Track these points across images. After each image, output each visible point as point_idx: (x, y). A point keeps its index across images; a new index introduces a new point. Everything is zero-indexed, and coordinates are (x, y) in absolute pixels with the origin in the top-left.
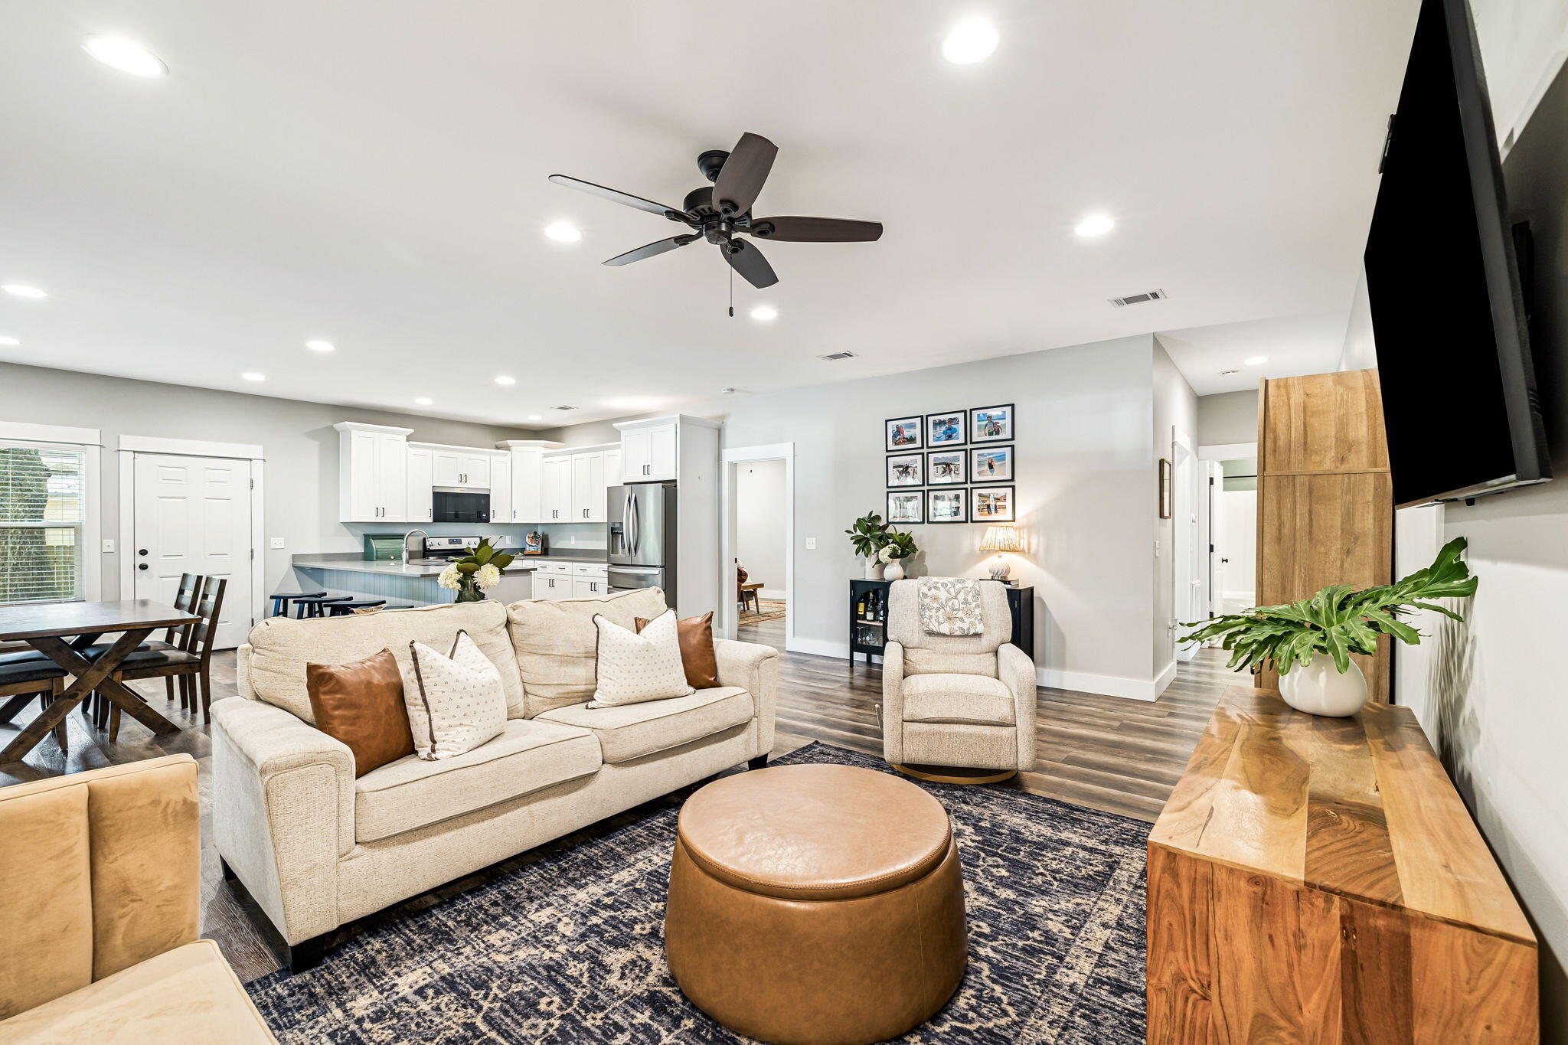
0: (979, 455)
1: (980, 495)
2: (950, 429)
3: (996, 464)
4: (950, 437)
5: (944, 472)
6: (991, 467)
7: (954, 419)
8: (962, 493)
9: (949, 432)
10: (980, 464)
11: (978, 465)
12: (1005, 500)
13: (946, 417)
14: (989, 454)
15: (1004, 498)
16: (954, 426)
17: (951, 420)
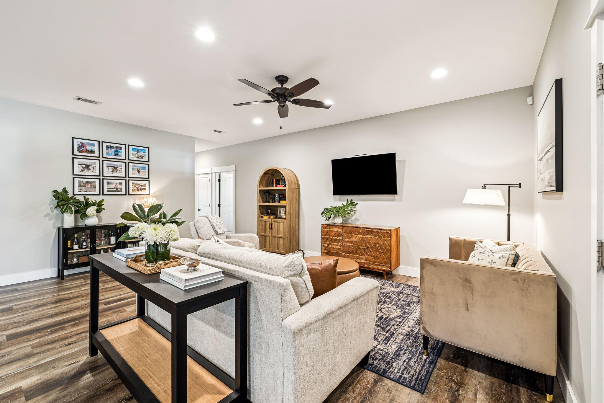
0: (132, 166)
1: (133, 183)
2: (117, 151)
3: (141, 171)
4: (117, 155)
5: (113, 171)
6: (139, 171)
7: (119, 147)
8: (124, 182)
9: (116, 153)
10: (133, 170)
11: (132, 170)
12: (145, 186)
13: (115, 145)
14: (138, 166)
15: (145, 185)
16: (119, 150)
17: (117, 147)
